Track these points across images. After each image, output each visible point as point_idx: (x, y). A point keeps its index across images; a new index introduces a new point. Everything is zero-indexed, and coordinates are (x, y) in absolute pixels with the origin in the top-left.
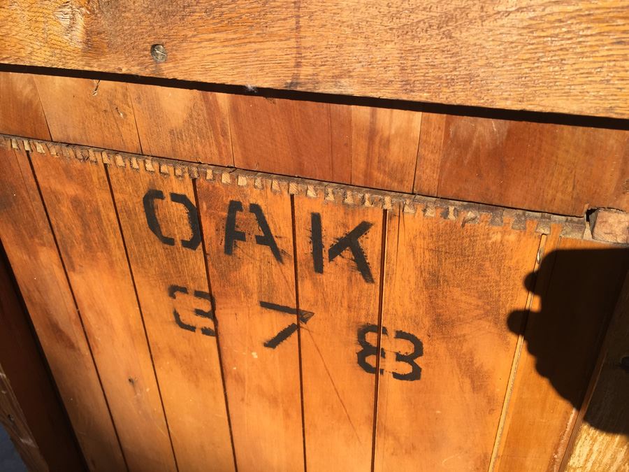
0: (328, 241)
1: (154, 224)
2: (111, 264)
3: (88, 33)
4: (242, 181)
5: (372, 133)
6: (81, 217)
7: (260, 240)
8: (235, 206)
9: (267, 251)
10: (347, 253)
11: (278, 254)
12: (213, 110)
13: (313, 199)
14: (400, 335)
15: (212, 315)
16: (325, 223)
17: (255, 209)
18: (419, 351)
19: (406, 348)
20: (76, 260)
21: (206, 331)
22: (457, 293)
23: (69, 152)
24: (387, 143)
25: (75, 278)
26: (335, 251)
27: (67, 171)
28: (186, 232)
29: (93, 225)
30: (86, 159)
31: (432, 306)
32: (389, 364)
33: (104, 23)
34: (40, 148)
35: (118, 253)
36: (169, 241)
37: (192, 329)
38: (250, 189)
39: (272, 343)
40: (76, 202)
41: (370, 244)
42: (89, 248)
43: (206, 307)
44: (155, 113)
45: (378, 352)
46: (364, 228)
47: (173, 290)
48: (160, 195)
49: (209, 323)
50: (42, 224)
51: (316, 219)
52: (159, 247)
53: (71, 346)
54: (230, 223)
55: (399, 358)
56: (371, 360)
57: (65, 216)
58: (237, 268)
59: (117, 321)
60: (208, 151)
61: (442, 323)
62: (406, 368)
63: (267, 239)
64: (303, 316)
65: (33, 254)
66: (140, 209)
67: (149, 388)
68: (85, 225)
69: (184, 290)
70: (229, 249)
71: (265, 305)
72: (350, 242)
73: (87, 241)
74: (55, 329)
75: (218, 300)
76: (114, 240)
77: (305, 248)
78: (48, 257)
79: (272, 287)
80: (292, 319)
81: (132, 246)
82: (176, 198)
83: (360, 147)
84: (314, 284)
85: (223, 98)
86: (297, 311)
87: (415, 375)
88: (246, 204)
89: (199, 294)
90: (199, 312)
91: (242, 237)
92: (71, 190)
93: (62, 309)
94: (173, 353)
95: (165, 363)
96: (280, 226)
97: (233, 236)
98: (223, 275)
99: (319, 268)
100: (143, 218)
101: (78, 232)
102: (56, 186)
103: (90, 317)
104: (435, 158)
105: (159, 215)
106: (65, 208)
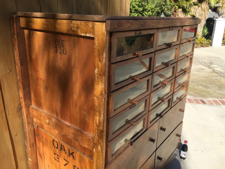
0: (70, 153)
2: (48, 148)
4: (62, 142)
6: (46, 140)
9: (65, 152)
10: (72, 155)
12: (60, 133)
13: (69, 147)
14: (78, 168)
15: (59, 159)
16: (70, 150)
17: (63, 146)
20: (44, 145)
21: (58, 161)
23: (46, 132)
24: (75, 143)
25: (44, 148)
26: (71, 155)
27: (45, 134)
28: (56, 146)
29: (47, 141)
34: (43, 130)
35: (49, 146)
36: (55, 147)
37: (56, 160)
39: (65, 165)
40: (46, 138)
41: (74, 155)
42: (46, 144)
46: (73, 152)
47: (55, 154)
48: (54, 141)
50: (41, 139)
52: (54, 147)
53: (42, 158)
54: (61, 147)
57: (44, 139)
58: (61, 153)
59: (48, 156)
60: (60, 138)
61: (81, 168)
63: (64, 150)
65: (39, 143)
68: (46, 141)
69: (56, 154)
70: (61, 150)
71: (64, 159)
72: (72, 153)
74: (40, 154)
75: (59, 157)
76: (49, 144)
77: (68, 153)
78: (41, 144)
79: (65, 157)
80: (67, 162)
81: (51, 146)
82: (56, 142)
83: (73, 143)
84: (69, 158)
88: (63, 145)
89: (57, 155)
90: (57, 158)
91: (62, 149)
92: (45, 136)
93: (41, 152)
94: (54, 163)
96: (66, 149)
97: (61, 149)
99: (70, 156)
100: (52, 143)
101: (45, 142)
103: (45, 154)
104: (79, 147)
105: (54, 143)
106: (44, 138)
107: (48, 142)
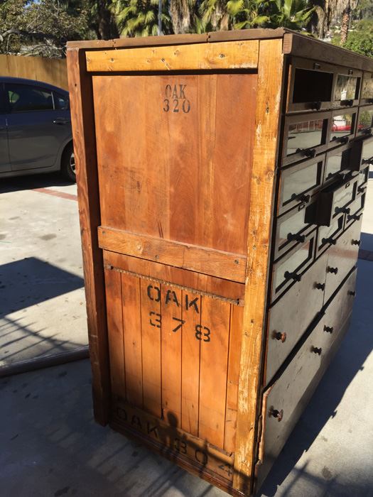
0: (189, 302)
1: (149, 295)
2: (136, 305)
3: (143, 251)
4: (171, 285)
5: (198, 278)
6: (131, 291)
7: (174, 301)
8: (169, 291)
9: (176, 303)
10: (193, 305)
11: (178, 304)
12: (166, 268)
13: (187, 291)
14: (205, 328)
15: (160, 321)
16: (189, 297)
17: (174, 292)
18: (209, 333)
19: (206, 332)
20: (126, 303)
21: (158, 326)
22: (216, 317)
23: (131, 274)
24: (201, 281)
26: (191, 305)
27: (130, 279)
29: (133, 293)
30: (135, 276)
31: (212, 321)
32: (203, 337)
33: (147, 250)
34: (124, 272)
35: (138, 302)
36: (152, 299)
37: (154, 325)
38: (173, 288)
39: (175, 330)
40: (130, 287)
41: (198, 303)
42: (131, 300)
43: (159, 319)
44: (154, 268)
45: (200, 333)
46: (197, 299)
47: (151, 313)
48: (152, 287)
49: (159, 324)
50: (119, 292)
51: (187, 296)
52: (150, 301)
53: (118, 331)
54: (168, 296)
55: (205, 335)
56: (199, 335)
57: (126, 290)
58: (168, 307)
59: (134, 323)
60: (165, 278)
61: (214, 325)
62: (207, 338)
63: (176, 300)
64: (183, 322)
65: (114, 300)
66: (146, 290)
67: (139, 346)
68: (131, 293)
69: (154, 313)
70: (166, 303)
71: (174, 318)
72: (194, 302)
73: (130, 297)
74: (114, 325)
75: (163, 317)
76: (138, 297)
77: (184, 303)
78: (118, 301)
79: (176, 314)
80: (180, 323)
81: (142, 300)
82: (156, 288)
83: (196, 281)
84: (186, 313)
85: (169, 267)
86: (182, 321)
87: (208, 340)
88: (172, 291)
89: (157, 315)
90: (157, 320)
91: (170, 299)
92: (130, 283)
93: (118, 318)
94: (148, 333)
95: (145, 337)
96: (179, 298)
97: (168, 299)
98: (164, 309)
99: (187, 309)
100: (147, 292)
102: (126, 282)
103: (126, 320)
104: (210, 285)
105: (151, 292)
106: (127, 288)
107: (135, 294)
